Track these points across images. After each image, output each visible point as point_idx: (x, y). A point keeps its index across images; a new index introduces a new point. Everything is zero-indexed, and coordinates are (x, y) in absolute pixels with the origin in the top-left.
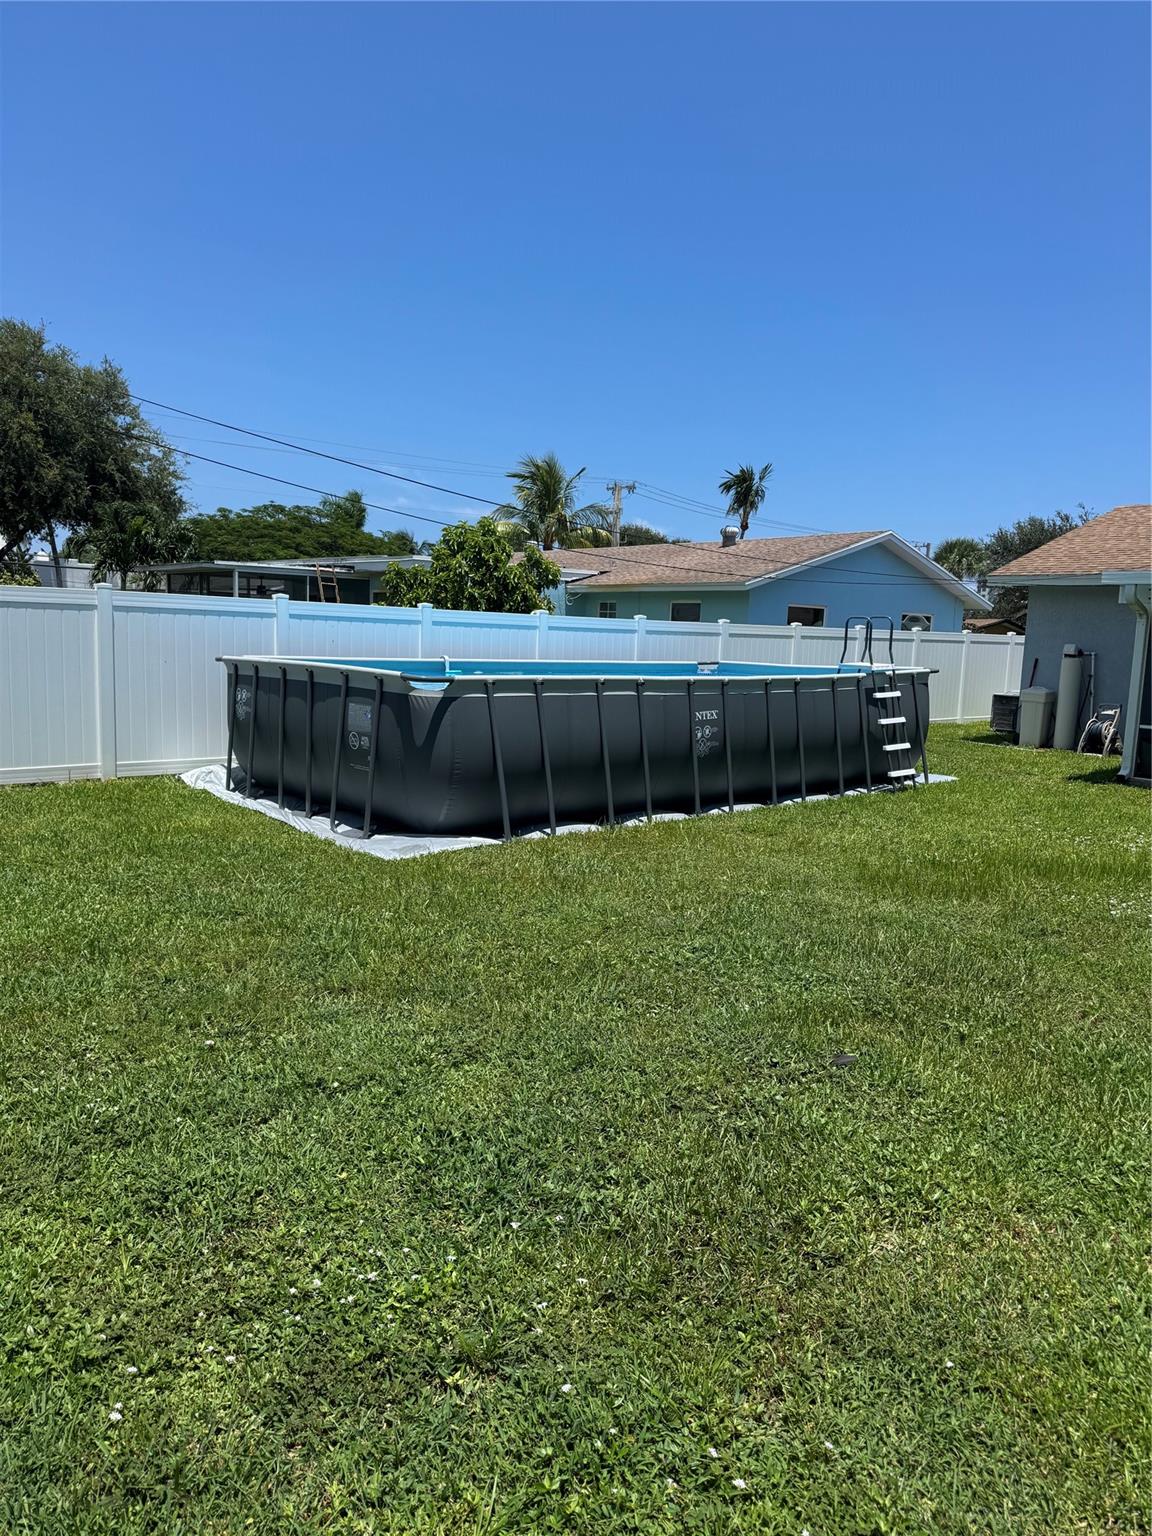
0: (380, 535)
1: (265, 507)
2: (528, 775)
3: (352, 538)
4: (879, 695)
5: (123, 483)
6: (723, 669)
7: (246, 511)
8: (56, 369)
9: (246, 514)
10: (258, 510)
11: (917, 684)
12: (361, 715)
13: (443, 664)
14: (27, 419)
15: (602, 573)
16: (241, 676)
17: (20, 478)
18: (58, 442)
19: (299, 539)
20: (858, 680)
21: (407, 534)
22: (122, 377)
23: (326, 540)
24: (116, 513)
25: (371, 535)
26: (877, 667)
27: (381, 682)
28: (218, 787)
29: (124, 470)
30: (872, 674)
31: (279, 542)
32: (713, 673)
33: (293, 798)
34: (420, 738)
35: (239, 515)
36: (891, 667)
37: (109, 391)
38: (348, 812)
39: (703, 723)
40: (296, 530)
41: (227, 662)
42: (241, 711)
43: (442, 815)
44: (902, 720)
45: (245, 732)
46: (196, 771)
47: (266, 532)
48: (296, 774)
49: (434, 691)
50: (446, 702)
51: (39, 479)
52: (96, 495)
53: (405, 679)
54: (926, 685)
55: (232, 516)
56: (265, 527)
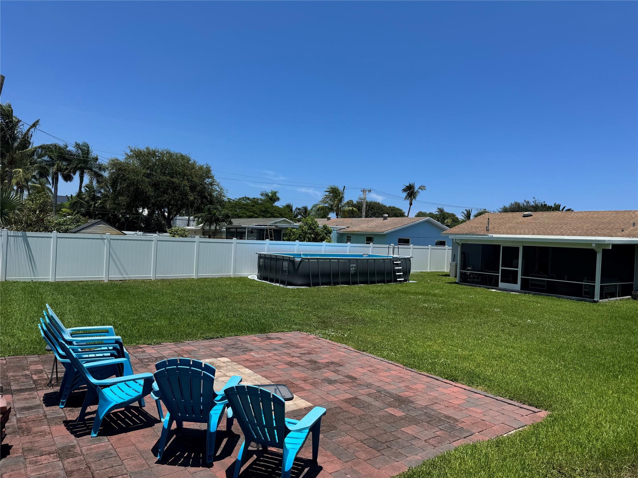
0: (282, 207)
1: (243, 198)
2: (316, 276)
3: (272, 208)
4: (395, 262)
5: (210, 199)
6: (369, 256)
7: (236, 199)
8: (193, 167)
9: (236, 200)
10: (240, 199)
11: (407, 261)
12: (286, 264)
13: (301, 254)
14: (186, 182)
15: (348, 227)
16: (260, 257)
17: (183, 199)
18: (193, 188)
19: (254, 209)
20: (390, 259)
21: (291, 205)
22: (211, 169)
23: (263, 209)
24: (209, 209)
25: (278, 207)
26: (395, 256)
27: (276, 256)
28: (256, 278)
29: (211, 195)
30: (393, 258)
31: (248, 210)
32: (367, 257)
33: (271, 281)
34: (296, 267)
35: (234, 200)
36: (398, 256)
37: (207, 173)
38: (283, 283)
39: (352, 267)
40: (254, 206)
41: (258, 254)
42: (261, 264)
43: (299, 282)
44: (401, 268)
45: (261, 268)
46: (251, 276)
47: (243, 207)
48: (272, 276)
49: (299, 260)
50: (301, 262)
51: (188, 199)
52: (202, 203)
53: (294, 257)
54: (410, 261)
55: (231, 201)
56: (243, 205)
